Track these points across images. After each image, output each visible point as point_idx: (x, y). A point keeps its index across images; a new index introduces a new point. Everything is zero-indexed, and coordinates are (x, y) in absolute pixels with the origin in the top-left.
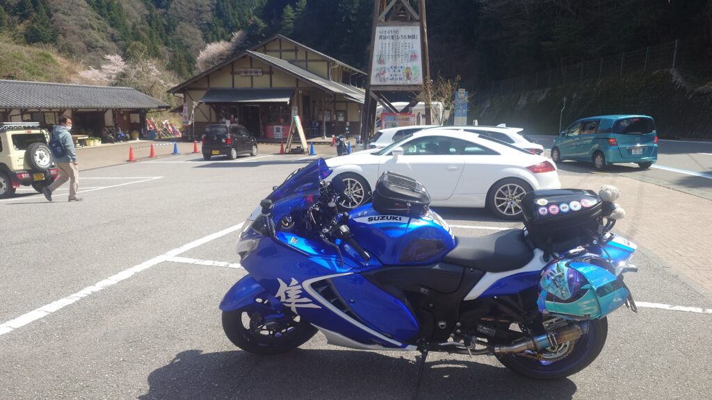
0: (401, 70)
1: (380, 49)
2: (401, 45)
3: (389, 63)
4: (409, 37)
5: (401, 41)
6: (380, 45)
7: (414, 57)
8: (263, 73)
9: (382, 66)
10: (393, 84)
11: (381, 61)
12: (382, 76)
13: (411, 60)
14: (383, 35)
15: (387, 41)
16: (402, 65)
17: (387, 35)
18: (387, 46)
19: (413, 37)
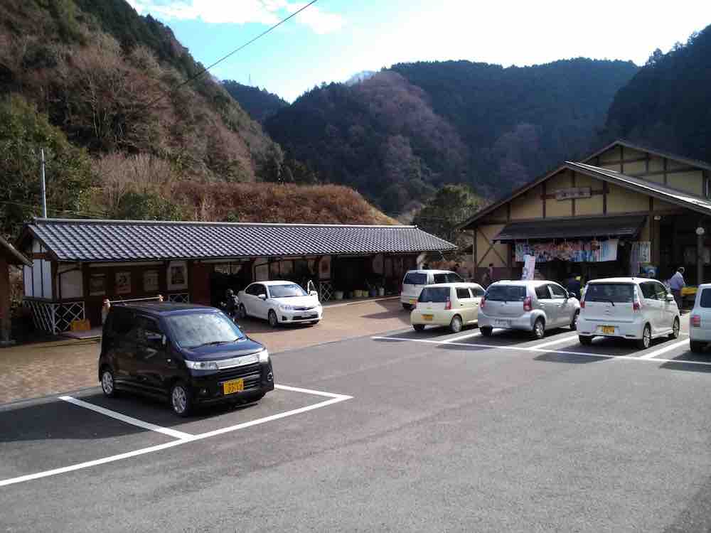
8: (592, 193)
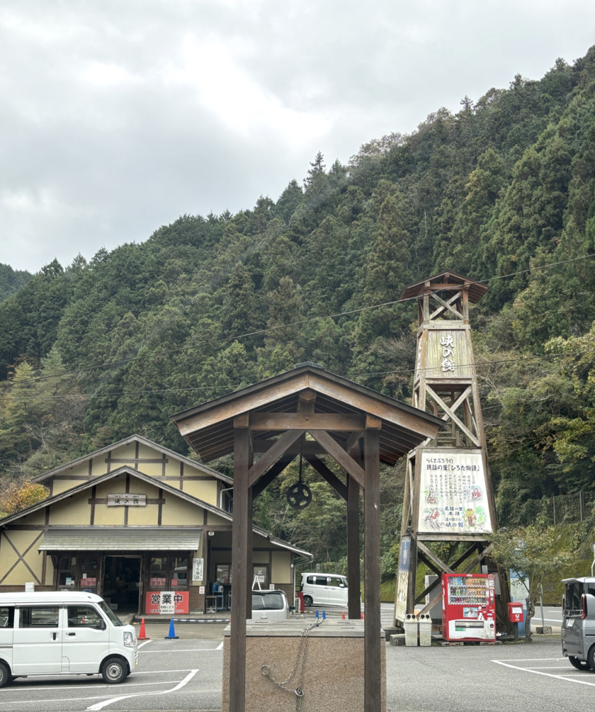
0: (460, 512)
1: (429, 483)
2: (457, 479)
3: (443, 503)
4: (468, 468)
5: (458, 473)
6: (429, 478)
7: (476, 495)
8: (148, 502)
9: (434, 506)
10: (451, 531)
11: (431, 500)
12: (434, 520)
13: (474, 499)
14: (432, 464)
15: (438, 472)
16: (461, 506)
17: (438, 464)
18: (439, 478)
19: (474, 468)
